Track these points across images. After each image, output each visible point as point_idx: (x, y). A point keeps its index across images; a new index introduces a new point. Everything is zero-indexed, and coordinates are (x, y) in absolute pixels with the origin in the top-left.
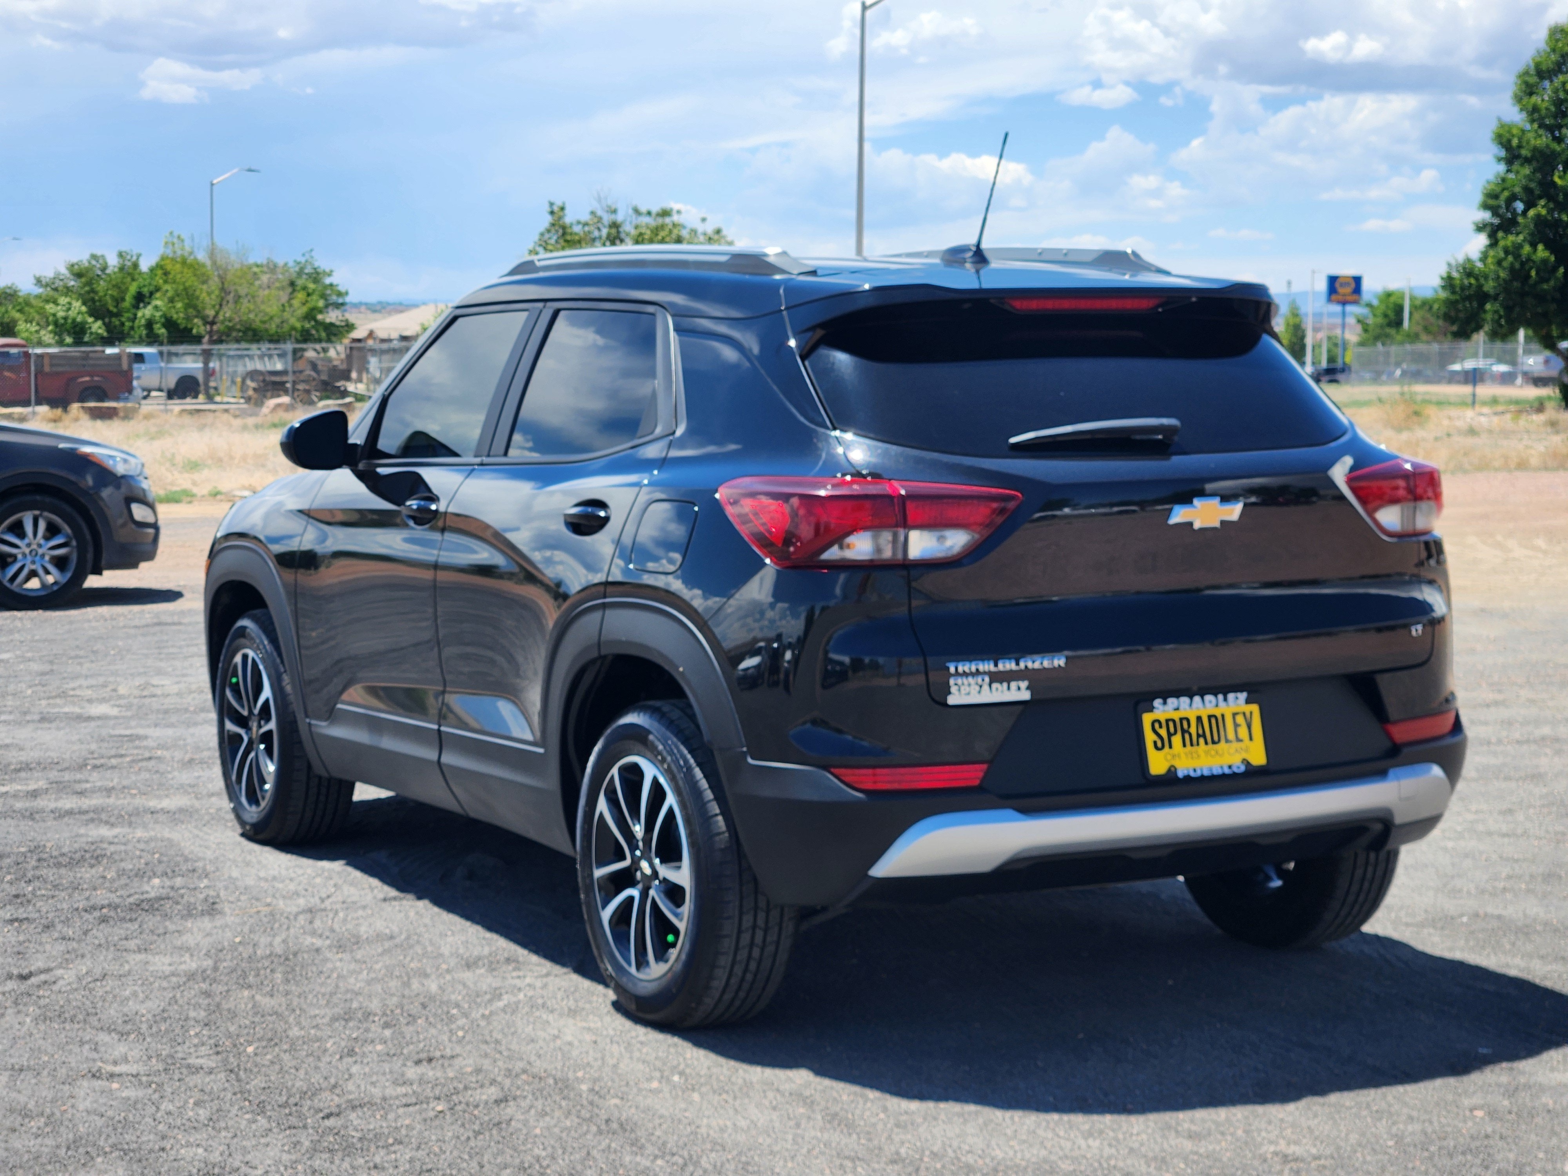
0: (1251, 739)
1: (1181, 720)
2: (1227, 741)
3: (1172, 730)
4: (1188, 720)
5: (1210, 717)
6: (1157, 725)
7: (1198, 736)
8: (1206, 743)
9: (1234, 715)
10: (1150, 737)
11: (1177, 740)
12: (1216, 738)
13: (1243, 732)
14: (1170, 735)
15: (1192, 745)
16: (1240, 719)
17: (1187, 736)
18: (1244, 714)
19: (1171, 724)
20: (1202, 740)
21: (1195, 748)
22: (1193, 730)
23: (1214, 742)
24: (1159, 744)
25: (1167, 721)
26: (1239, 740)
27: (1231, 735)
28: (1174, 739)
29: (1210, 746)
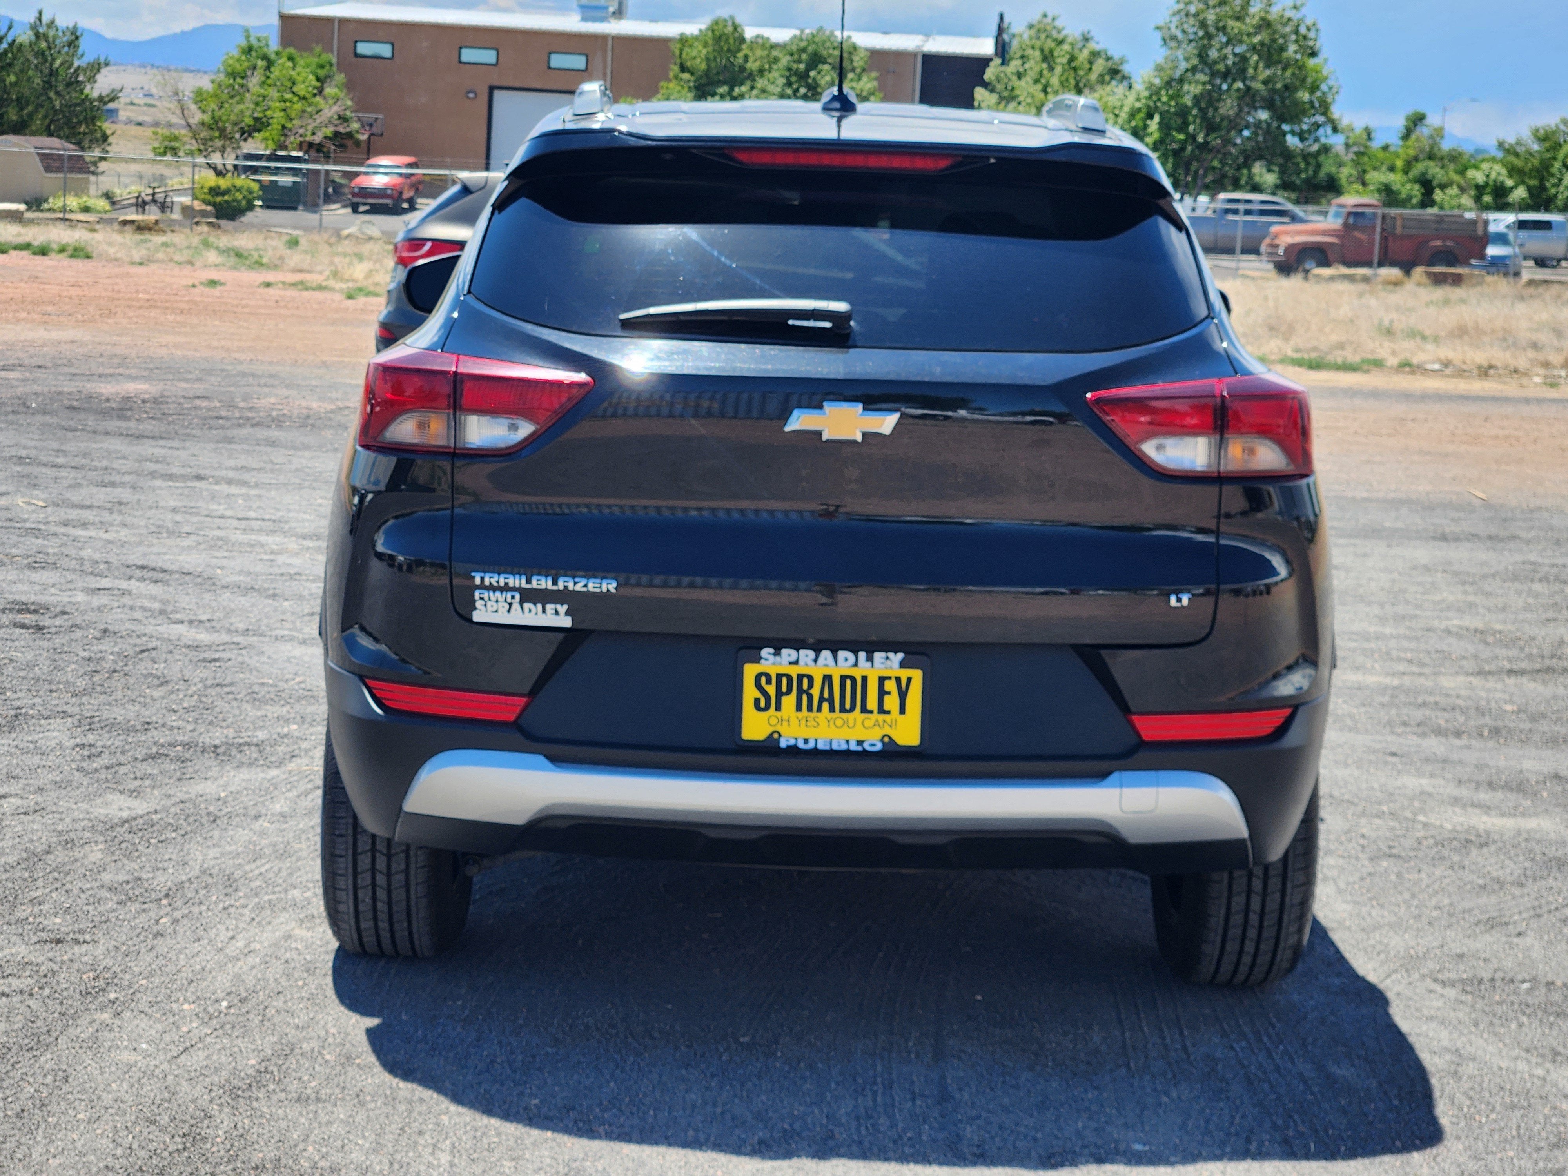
0: (902, 711)
1: (800, 677)
2: (864, 710)
3: (784, 689)
4: (811, 679)
5: (843, 678)
6: (763, 680)
7: (822, 699)
8: (832, 709)
9: (882, 680)
10: (750, 693)
11: (789, 701)
12: (848, 706)
13: (892, 702)
14: (779, 694)
15: (810, 709)
16: (890, 686)
17: (805, 698)
18: (898, 680)
19: (784, 680)
20: (826, 705)
21: (814, 714)
22: (815, 692)
23: (843, 710)
24: (763, 704)
25: (779, 677)
26: (881, 710)
27: (872, 702)
28: (784, 699)
29: (837, 714)
